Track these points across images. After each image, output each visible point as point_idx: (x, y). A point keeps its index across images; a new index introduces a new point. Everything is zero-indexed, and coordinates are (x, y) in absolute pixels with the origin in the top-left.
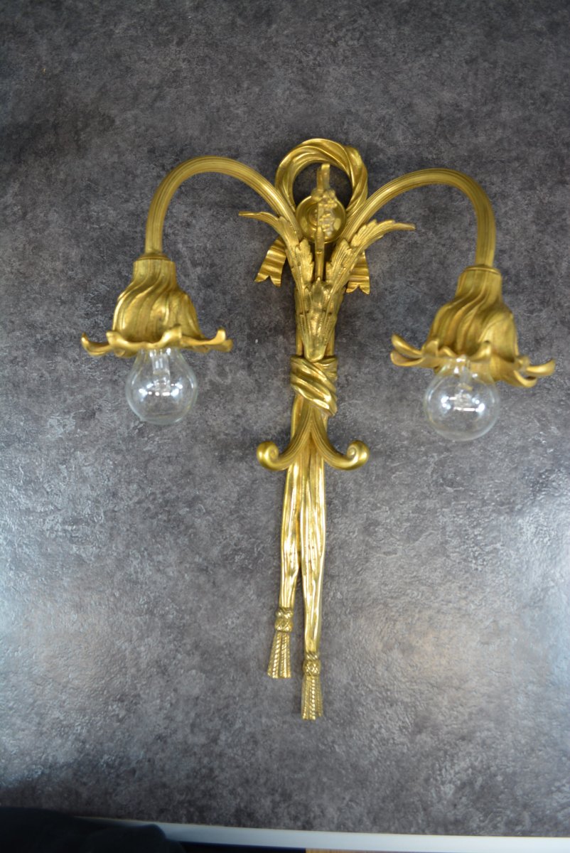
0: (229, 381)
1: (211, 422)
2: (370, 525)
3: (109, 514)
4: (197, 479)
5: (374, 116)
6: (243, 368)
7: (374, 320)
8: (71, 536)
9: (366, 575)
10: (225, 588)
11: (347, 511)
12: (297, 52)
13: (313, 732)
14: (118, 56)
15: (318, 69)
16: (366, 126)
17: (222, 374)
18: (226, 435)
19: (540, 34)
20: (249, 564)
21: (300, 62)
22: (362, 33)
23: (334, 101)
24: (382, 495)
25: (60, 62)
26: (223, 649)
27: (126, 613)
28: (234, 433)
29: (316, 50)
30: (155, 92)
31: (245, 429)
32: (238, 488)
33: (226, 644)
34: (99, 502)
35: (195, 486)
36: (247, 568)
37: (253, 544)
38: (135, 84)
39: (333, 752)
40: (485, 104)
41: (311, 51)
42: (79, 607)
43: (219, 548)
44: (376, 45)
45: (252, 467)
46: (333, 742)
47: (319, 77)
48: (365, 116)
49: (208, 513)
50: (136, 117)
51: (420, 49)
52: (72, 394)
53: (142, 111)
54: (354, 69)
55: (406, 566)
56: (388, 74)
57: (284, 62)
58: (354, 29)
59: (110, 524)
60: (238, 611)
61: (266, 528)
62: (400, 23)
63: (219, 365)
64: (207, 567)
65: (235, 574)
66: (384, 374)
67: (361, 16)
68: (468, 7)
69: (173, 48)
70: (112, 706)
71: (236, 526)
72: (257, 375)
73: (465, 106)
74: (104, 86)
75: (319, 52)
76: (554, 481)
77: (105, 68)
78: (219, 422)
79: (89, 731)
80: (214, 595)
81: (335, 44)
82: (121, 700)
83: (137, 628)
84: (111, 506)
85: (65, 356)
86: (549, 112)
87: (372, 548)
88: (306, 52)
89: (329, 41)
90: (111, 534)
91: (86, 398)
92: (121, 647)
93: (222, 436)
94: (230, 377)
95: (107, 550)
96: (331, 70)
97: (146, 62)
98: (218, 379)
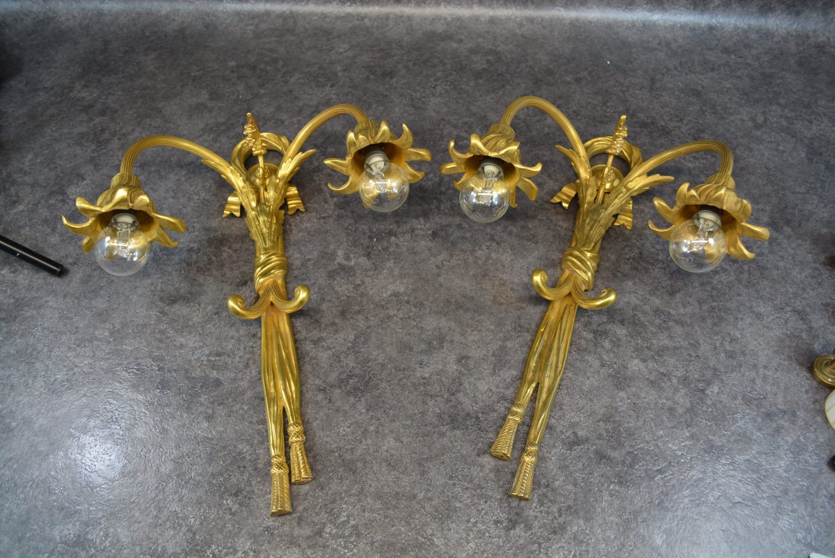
0: (352, 263)
1: (337, 288)
2: (462, 358)
3: (248, 349)
4: (323, 325)
5: (460, 121)
6: (364, 255)
7: (462, 228)
8: (214, 364)
9: (460, 396)
10: (339, 404)
11: (443, 349)
12: (409, 91)
13: (413, 526)
14: (291, 91)
15: (423, 99)
16: (455, 127)
17: (348, 258)
18: (348, 297)
19: (569, 83)
20: (361, 386)
21: (411, 96)
22: (452, 83)
23: (434, 114)
24: (471, 338)
25: (252, 94)
26: (333, 452)
27: (251, 423)
28: (355, 295)
29: (422, 90)
30: (314, 109)
31: (362, 293)
32: (355, 332)
33: (336, 447)
34: (241, 341)
35: (320, 330)
36: (359, 389)
37: (366, 371)
38: (300, 104)
39: (432, 544)
40: (536, 116)
41: (419, 90)
42: (209, 418)
43: (337, 374)
44: (461, 88)
45: (367, 318)
46: (432, 535)
47: (423, 103)
48: (454, 122)
49: (329, 348)
50: (299, 121)
51: (491, 90)
52: (232, 269)
53: (304, 117)
54: (447, 99)
55: (494, 389)
56: (469, 102)
57: (400, 96)
58: (447, 81)
59: (248, 356)
60: (349, 422)
61: (375, 360)
62: (477, 78)
63: (345, 254)
64: (325, 388)
65: (349, 393)
66: (471, 260)
67: (451, 75)
68: (521, 71)
69: (327, 88)
70: (227, 500)
71: (352, 357)
72: (374, 260)
73: (522, 117)
74: (280, 105)
75: (424, 92)
76: (610, 330)
77: (282, 97)
78: (343, 288)
79: (201, 523)
80: (329, 409)
81: (434, 88)
82: (236, 495)
83: (258, 434)
84: (251, 344)
85: (230, 248)
86: (579, 120)
87: (464, 375)
88: (415, 91)
89: (431, 86)
90: (247, 363)
91: (242, 272)
92: (242, 450)
93: (345, 298)
94: (353, 261)
95: (242, 375)
96: (431, 99)
97: (309, 94)
98: (345, 262)
